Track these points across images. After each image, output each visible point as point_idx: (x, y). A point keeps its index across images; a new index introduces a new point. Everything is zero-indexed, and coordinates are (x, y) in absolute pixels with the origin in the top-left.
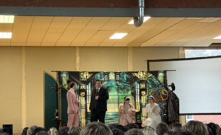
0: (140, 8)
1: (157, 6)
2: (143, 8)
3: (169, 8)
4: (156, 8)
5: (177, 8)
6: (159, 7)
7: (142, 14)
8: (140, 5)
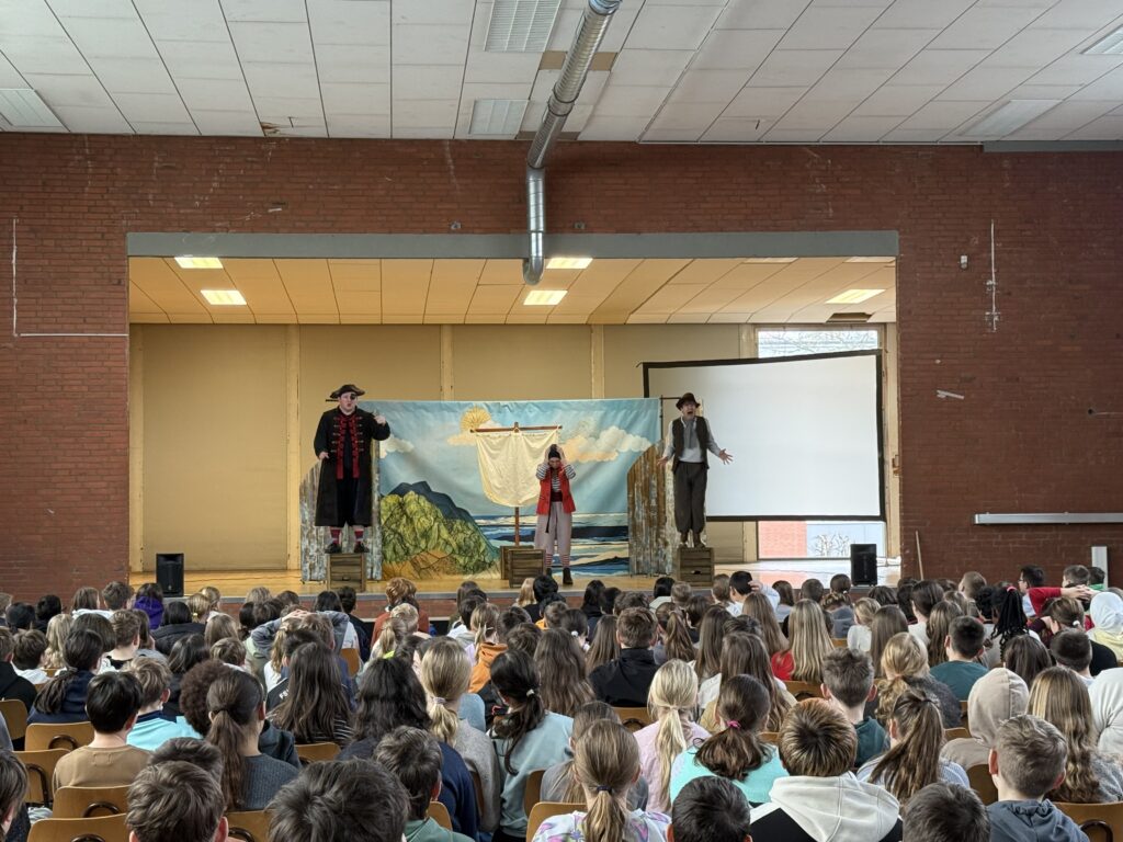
0: (534, 235)
1: (583, 227)
2: (540, 235)
3: (618, 231)
4: (581, 232)
5: (639, 233)
6: (590, 230)
7: (537, 252)
8: (533, 226)
